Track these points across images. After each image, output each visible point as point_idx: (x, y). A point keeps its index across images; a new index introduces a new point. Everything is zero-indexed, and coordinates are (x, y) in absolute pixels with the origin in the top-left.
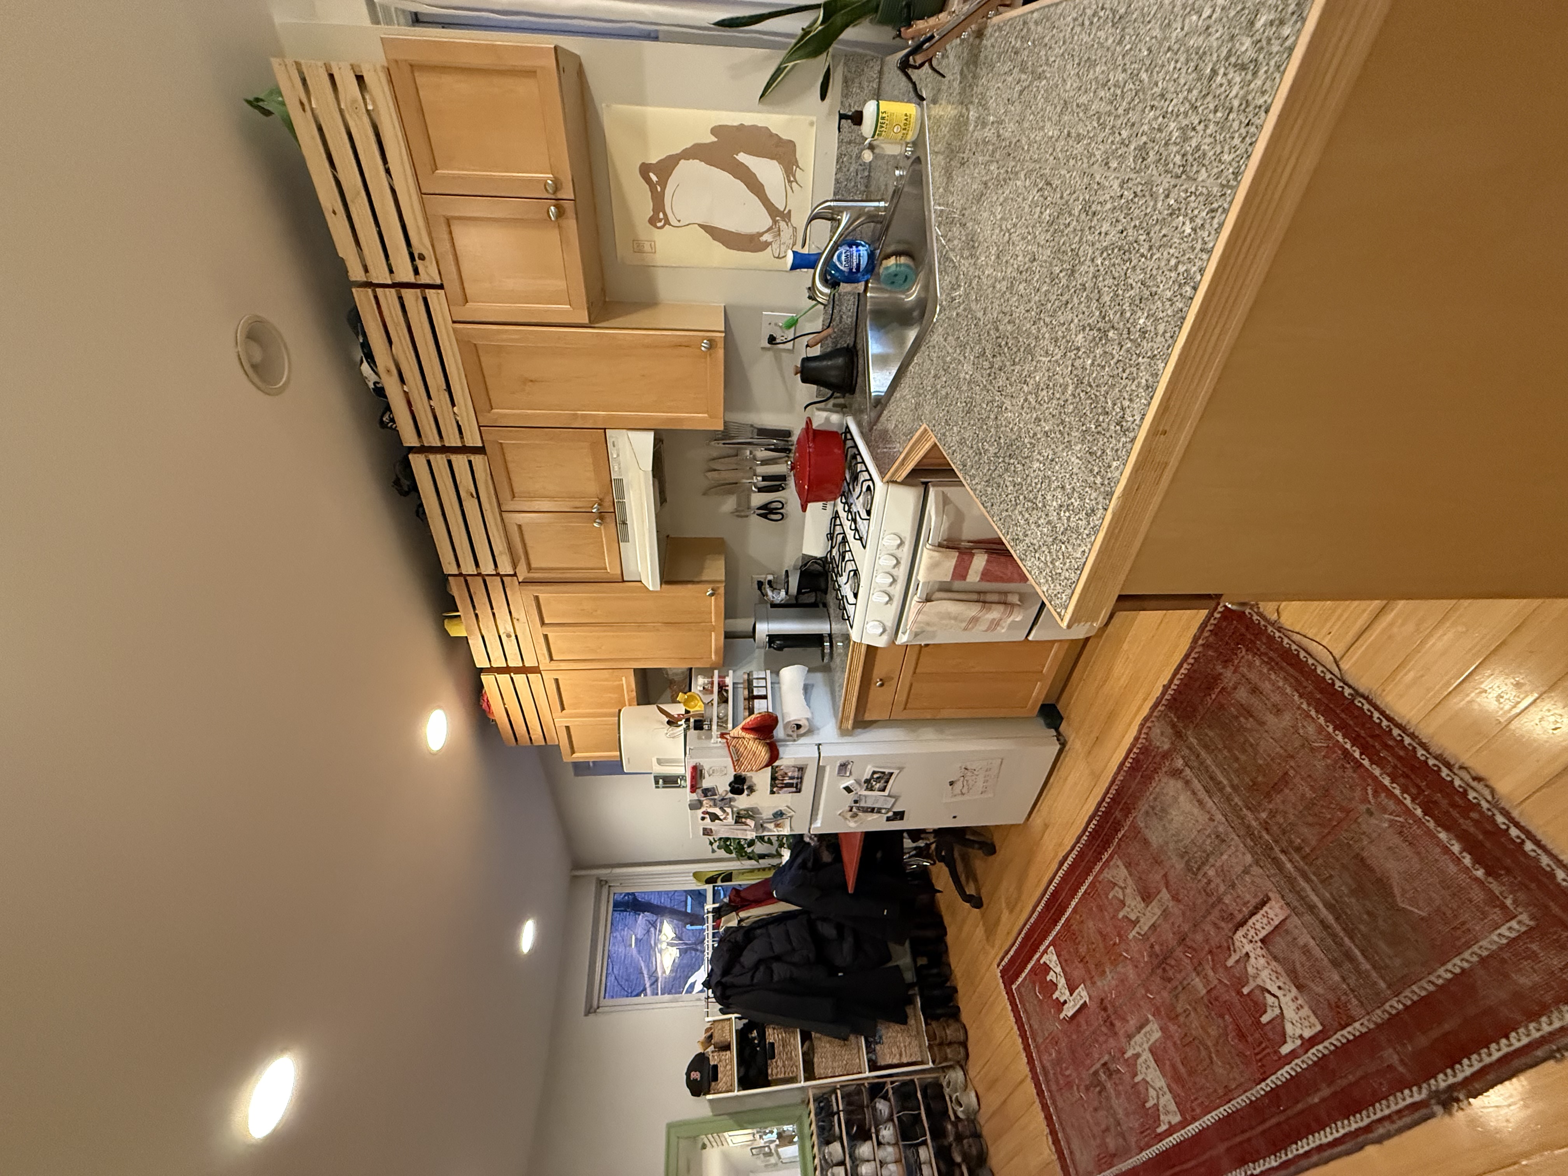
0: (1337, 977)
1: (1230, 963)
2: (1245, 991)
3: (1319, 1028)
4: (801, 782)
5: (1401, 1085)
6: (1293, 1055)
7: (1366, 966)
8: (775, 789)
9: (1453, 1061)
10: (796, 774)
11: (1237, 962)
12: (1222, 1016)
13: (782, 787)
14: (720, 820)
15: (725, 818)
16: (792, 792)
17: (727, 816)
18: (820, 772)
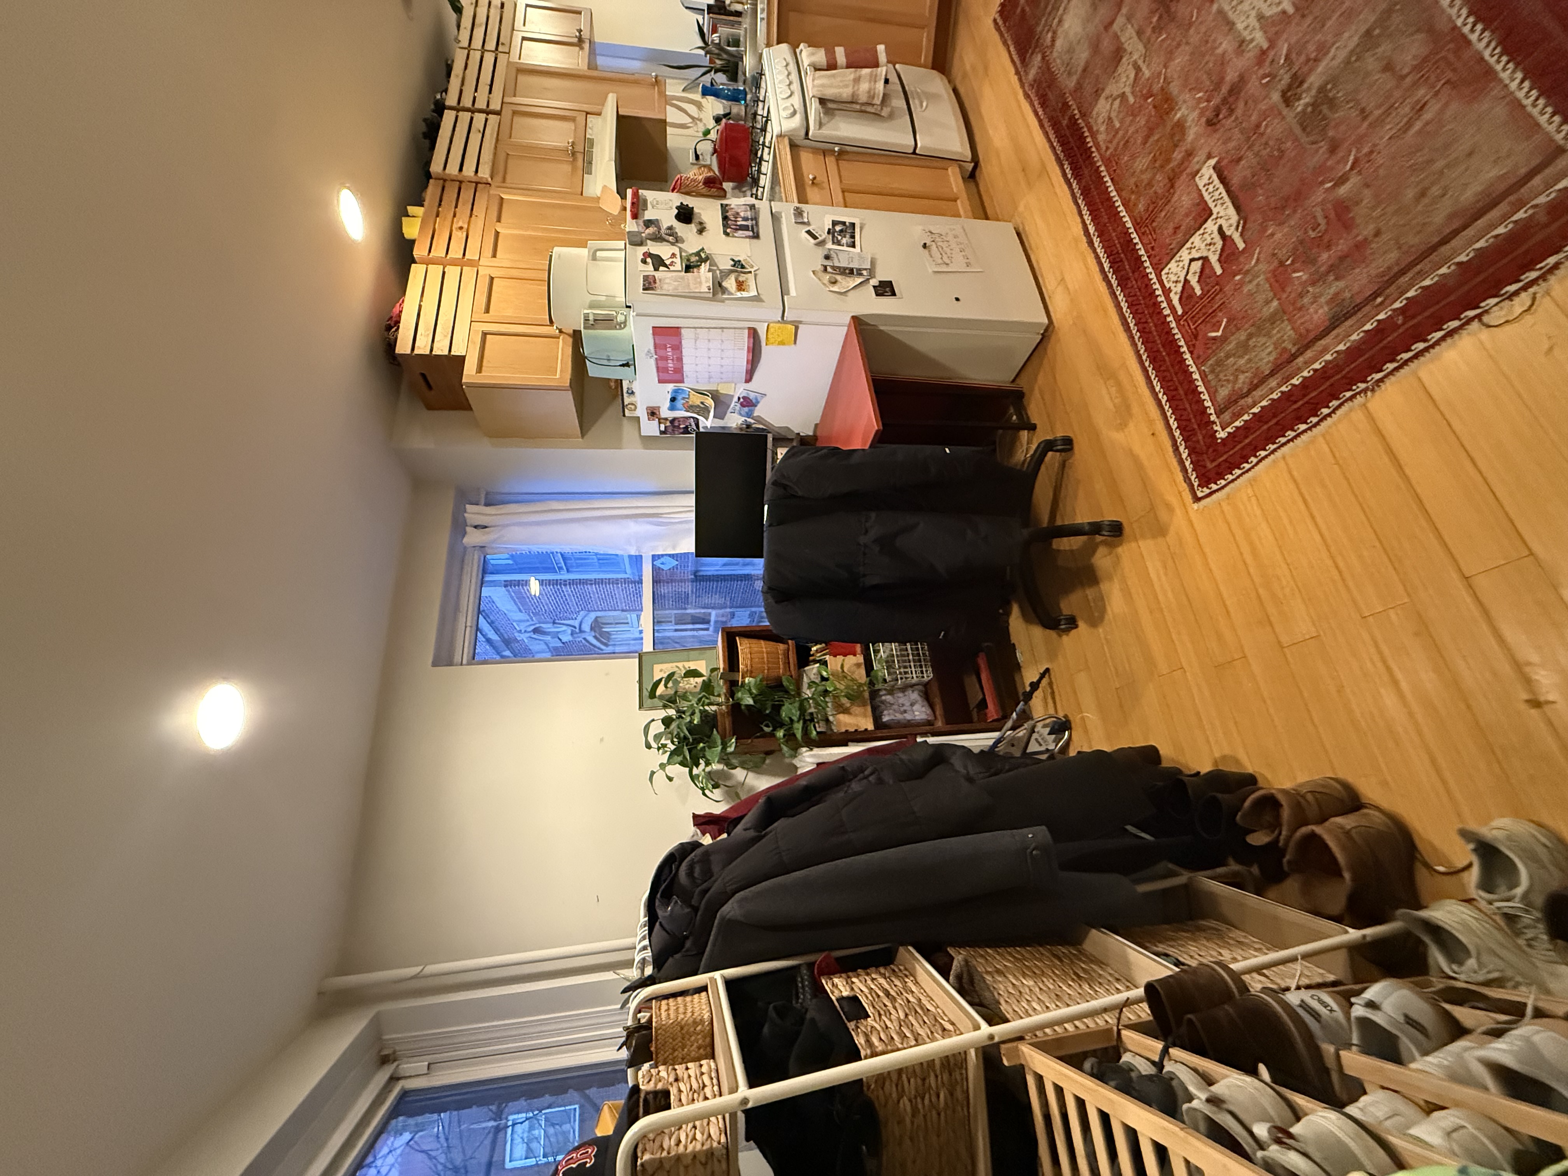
8: (728, 230)
10: (749, 214)
13: (737, 229)
14: (666, 266)
15: (672, 264)
16: (749, 237)
17: (674, 260)
18: (775, 218)
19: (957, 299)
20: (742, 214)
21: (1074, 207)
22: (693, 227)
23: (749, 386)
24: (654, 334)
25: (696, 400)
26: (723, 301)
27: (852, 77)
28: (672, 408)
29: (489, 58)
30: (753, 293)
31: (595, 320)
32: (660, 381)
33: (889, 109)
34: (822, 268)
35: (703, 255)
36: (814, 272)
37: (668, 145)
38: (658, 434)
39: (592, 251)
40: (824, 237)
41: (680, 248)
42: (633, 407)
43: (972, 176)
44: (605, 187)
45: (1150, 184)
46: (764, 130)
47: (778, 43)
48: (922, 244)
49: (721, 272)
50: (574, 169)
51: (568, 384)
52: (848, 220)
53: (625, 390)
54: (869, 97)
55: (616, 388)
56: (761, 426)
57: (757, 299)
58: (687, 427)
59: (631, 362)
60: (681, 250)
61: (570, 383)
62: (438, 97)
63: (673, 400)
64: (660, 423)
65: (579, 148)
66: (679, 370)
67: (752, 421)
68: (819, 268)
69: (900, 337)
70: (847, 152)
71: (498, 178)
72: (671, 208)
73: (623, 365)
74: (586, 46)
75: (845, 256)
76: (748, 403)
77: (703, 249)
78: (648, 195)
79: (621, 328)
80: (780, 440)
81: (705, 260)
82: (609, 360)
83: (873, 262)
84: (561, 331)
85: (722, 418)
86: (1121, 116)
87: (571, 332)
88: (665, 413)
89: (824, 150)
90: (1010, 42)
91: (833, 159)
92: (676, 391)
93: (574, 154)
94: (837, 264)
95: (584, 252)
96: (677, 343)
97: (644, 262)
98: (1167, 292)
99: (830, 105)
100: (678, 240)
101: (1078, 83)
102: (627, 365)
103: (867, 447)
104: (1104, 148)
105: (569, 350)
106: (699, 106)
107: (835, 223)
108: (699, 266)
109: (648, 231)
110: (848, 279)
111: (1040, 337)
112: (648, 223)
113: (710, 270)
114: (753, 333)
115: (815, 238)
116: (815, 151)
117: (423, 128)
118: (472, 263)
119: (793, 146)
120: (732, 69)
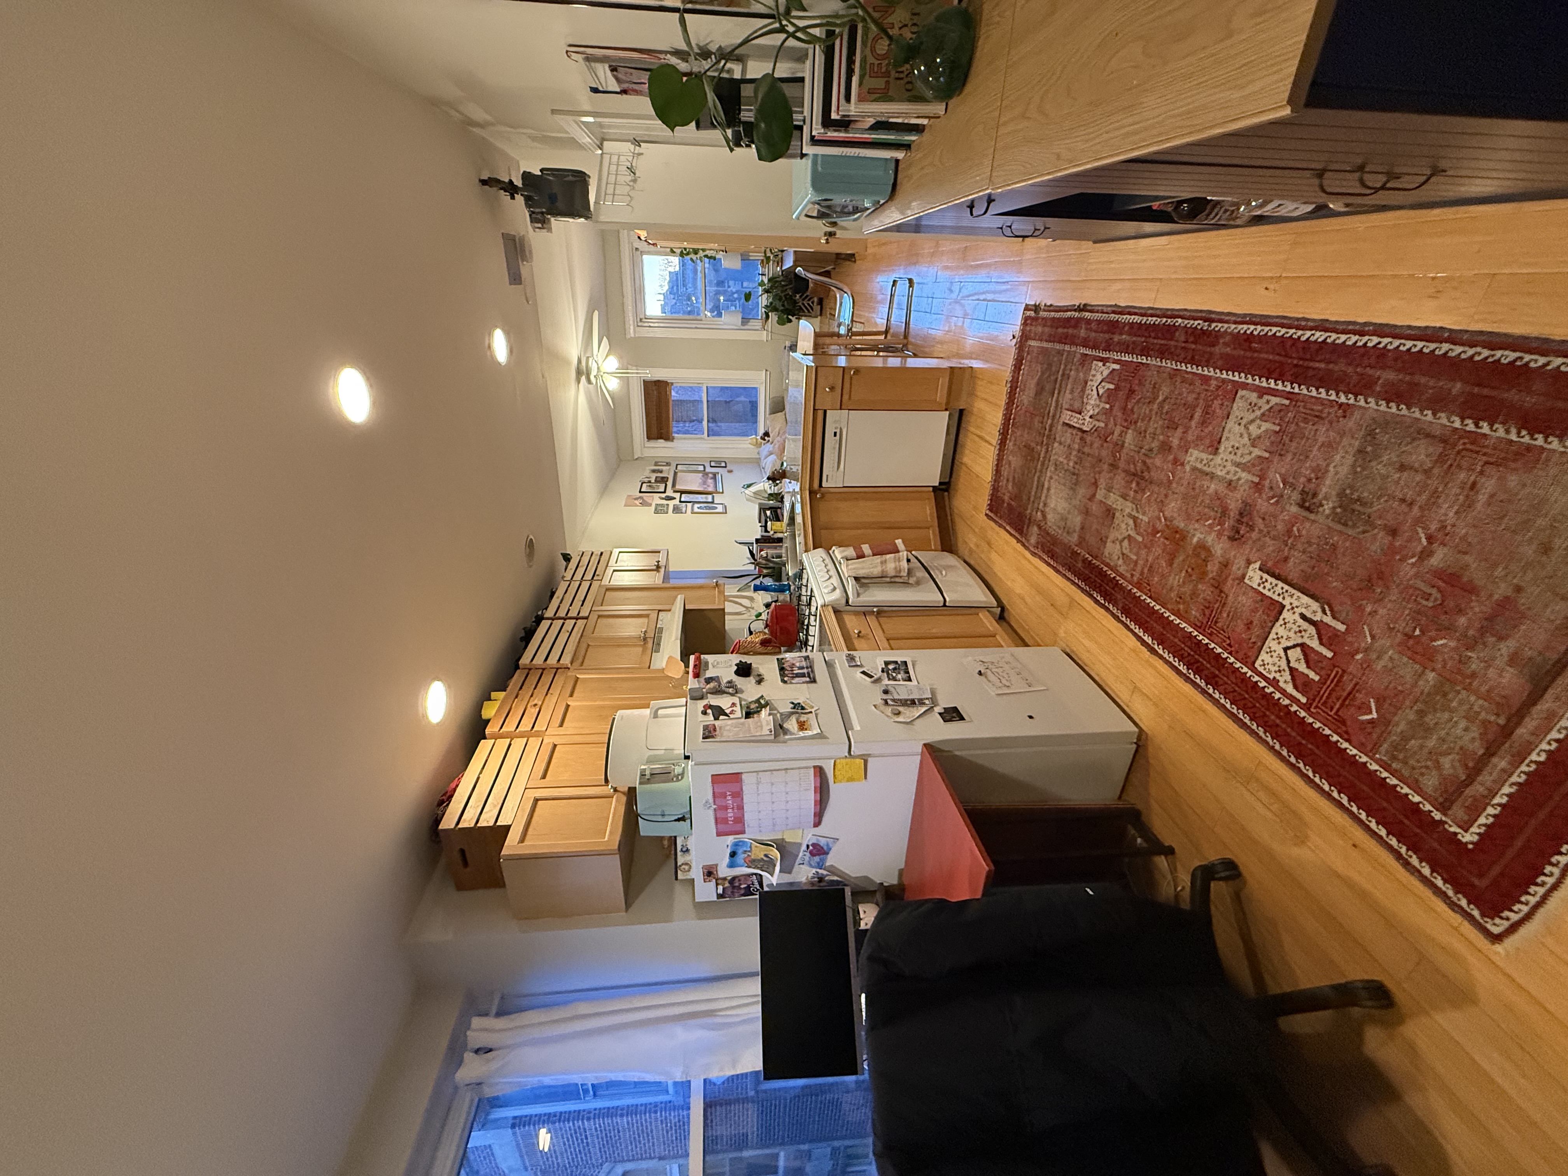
0: (1073, 372)
1: (1102, 425)
2: (1108, 406)
3: (1095, 362)
4: (813, 671)
5: (1088, 322)
6: (1116, 362)
7: (1062, 367)
8: (786, 679)
9: (1069, 319)
10: (803, 664)
11: (1098, 421)
12: (1132, 410)
13: (793, 677)
14: (726, 715)
15: (732, 712)
16: (807, 682)
17: (734, 708)
18: (829, 665)
19: (1031, 717)
20: (798, 665)
21: (1120, 625)
22: (752, 680)
23: (818, 831)
24: (713, 782)
25: (759, 852)
26: (785, 742)
27: (879, 561)
28: (732, 865)
29: (585, 585)
30: (816, 731)
31: (652, 774)
32: (719, 834)
33: (915, 579)
34: (883, 702)
35: (763, 702)
36: (875, 706)
37: (727, 628)
38: (715, 899)
39: (653, 710)
40: (878, 675)
41: (740, 698)
42: (687, 867)
43: (1002, 617)
44: (670, 658)
45: (1194, 594)
46: (809, 605)
47: (814, 549)
48: (977, 671)
49: (781, 714)
50: (644, 651)
51: (616, 847)
52: (899, 660)
53: (679, 848)
54: (896, 572)
55: (669, 846)
56: (836, 878)
57: (821, 736)
58: (749, 887)
59: (688, 816)
60: (741, 700)
61: (619, 845)
62: (540, 613)
63: (733, 854)
64: (717, 884)
65: (651, 634)
66: (740, 820)
67: (825, 872)
68: (879, 702)
69: (980, 761)
70: (885, 612)
71: (577, 664)
72: (731, 666)
73: (678, 820)
74: (662, 570)
75: (903, 690)
76: (818, 851)
77: (762, 696)
78: (710, 658)
79: (678, 780)
80: (864, 893)
81: (767, 704)
82: (663, 815)
83: (933, 692)
84: (615, 790)
85: (790, 872)
86: (1135, 550)
87: (626, 789)
88: (724, 871)
89: (865, 612)
90: (1004, 525)
91: (874, 618)
92: (736, 844)
93: (645, 639)
94: (896, 697)
95: (647, 712)
96: (738, 790)
97: (704, 713)
98: (1274, 683)
99: (863, 581)
100: (737, 691)
101: (1080, 537)
102: (682, 819)
103: (979, 896)
104: (1129, 576)
105: (622, 809)
106: (751, 599)
107: (887, 663)
108: (759, 712)
109: (708, 686)
110: (911, 709)
111: (1135, 746)
112: (709, 680)
113: (770, 714)
114: (820, 772)
115: (871, 676)
116: (856, 613)
117: (523, 634)
118: (538, 734)
119: (836, 612)
120: (776, 572)
